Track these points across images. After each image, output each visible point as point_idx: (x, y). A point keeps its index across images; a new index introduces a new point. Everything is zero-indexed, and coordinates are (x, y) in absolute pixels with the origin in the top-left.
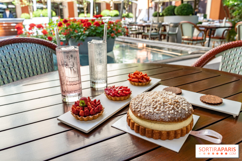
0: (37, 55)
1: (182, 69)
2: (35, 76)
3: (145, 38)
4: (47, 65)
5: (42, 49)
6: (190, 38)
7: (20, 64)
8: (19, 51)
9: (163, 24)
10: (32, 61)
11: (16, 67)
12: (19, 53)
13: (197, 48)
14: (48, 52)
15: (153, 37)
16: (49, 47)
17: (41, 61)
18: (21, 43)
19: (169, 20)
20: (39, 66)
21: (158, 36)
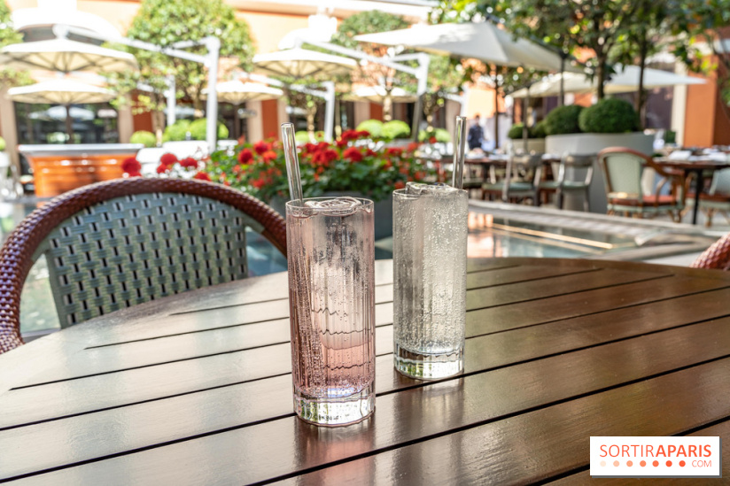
0: (200, 230)
1: (672, 276)
2: (203, 290)
3: (491, 199)
4: (227, 260)
5: (218, 211)
6: (634, 197)
7: (152, 255)
8: (149, 218)
9: (547, 156)
10: (185, 248)
11: (140, 264)
12: (150, 221)
13: (660, 229)
14: (232, 221)
15: (514, 195)
16: (236, 208)
17: (211, 249)
18: (157, 193)
19: (560, 147)
20: (204, 263)
21: (532, 194)
